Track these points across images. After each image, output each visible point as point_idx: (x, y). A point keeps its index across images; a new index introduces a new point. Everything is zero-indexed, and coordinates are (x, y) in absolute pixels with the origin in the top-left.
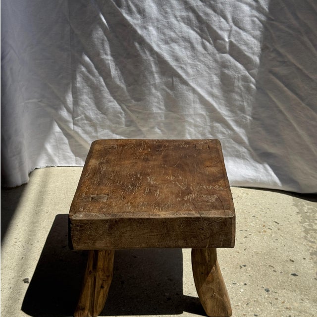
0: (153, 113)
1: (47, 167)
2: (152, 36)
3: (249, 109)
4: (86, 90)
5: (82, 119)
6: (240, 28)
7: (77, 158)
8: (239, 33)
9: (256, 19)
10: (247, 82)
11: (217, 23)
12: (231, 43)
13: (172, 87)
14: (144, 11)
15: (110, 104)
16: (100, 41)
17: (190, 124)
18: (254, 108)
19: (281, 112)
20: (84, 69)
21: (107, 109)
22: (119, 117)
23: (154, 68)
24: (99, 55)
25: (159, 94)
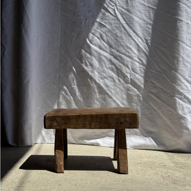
1: (41, 143)
2: (96, 76)
4: (64, 103)
6: (135, 72)
8: (135, 75)
9: (142, 69)
10: (139, 97)
11: (125, 70)
12: (131, 79)
13: (104, 100)
14: (93, 65)
16: (72, 79)
20: (63, 93)
23: (96, 91)
24: (71, 85)
25: (98, 103)
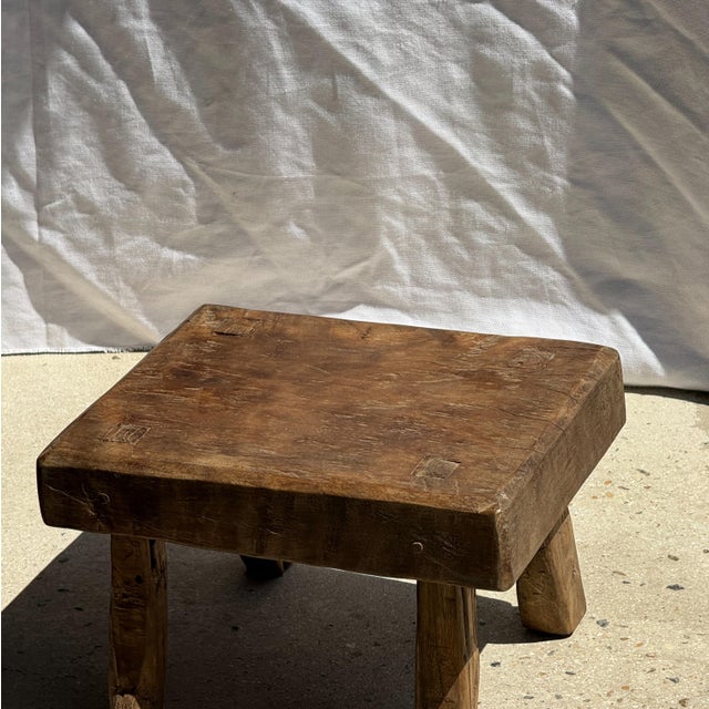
0: (282, 182)
3: (557, 156)
4: (78, 119)
5: (65, 208)
7: (53, 327)
10: (549, 80)
13: (333, 103)
15: (151, 158)
17: (391, 207)
18: (573, 154)
19: (648, 161)
20: (69, 61)
21: (143, 174)
22: (178, 198)
23: (278, 51)
24: (114, 17)
25: (294, 124)
